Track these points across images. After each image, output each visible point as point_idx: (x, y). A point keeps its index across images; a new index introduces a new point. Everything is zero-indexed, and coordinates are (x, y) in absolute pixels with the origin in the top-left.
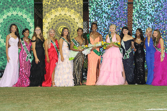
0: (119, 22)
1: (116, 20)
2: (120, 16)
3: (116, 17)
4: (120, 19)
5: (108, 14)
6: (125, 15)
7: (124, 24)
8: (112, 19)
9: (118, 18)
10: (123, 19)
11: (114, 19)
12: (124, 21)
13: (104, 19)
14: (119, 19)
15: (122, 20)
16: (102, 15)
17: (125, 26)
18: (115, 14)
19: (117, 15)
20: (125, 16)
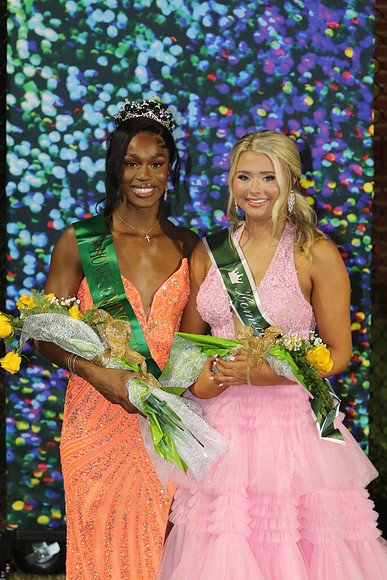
0: (293, 123)
1: (257, 100)
2: (297, 55)
3: (259, 73)
4: (300, 90)
5: (182, 40)
6: (349, 53)
7: (332, 137)
8: (223, 89)
9: (279, 84)
10: (331, 94)
11: (238, 89)
12: (336, 111)
13: (146, 87)
14: (288, 88)
15: (314, 95)
16: (132, 55)
17: (348, 154)
18: (247, 35)
19: (274, 55)
20: (342, 56)
